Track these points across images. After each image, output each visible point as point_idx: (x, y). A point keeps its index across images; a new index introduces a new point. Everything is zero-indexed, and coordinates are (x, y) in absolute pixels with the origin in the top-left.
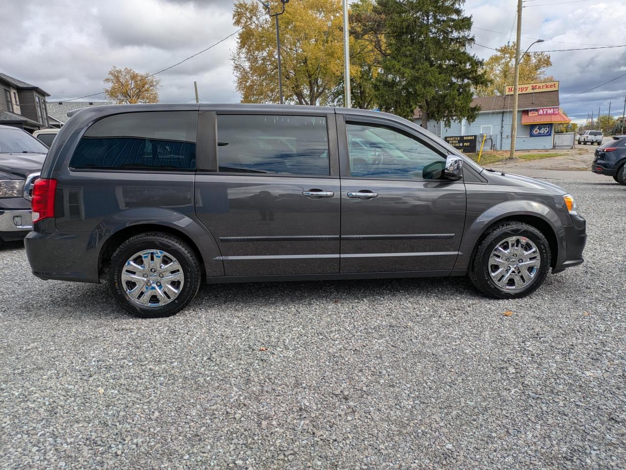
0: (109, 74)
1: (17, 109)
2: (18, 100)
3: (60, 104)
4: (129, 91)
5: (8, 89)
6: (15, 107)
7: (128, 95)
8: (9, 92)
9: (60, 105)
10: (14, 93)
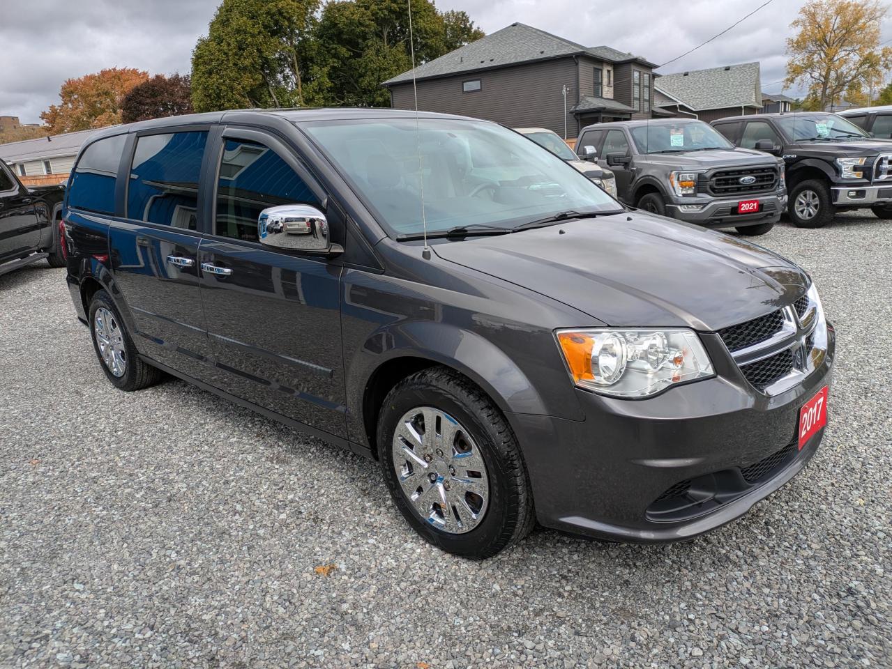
0: (800, 13)
1: (608, 92)
2: (612, 79)
3: (726, 70)
4: (829, 34)
5: (600, 67)
6: (605, 89)
7: (826, 42)
8: (601, 70)
9: (726, 72)
10: (609, 71)
